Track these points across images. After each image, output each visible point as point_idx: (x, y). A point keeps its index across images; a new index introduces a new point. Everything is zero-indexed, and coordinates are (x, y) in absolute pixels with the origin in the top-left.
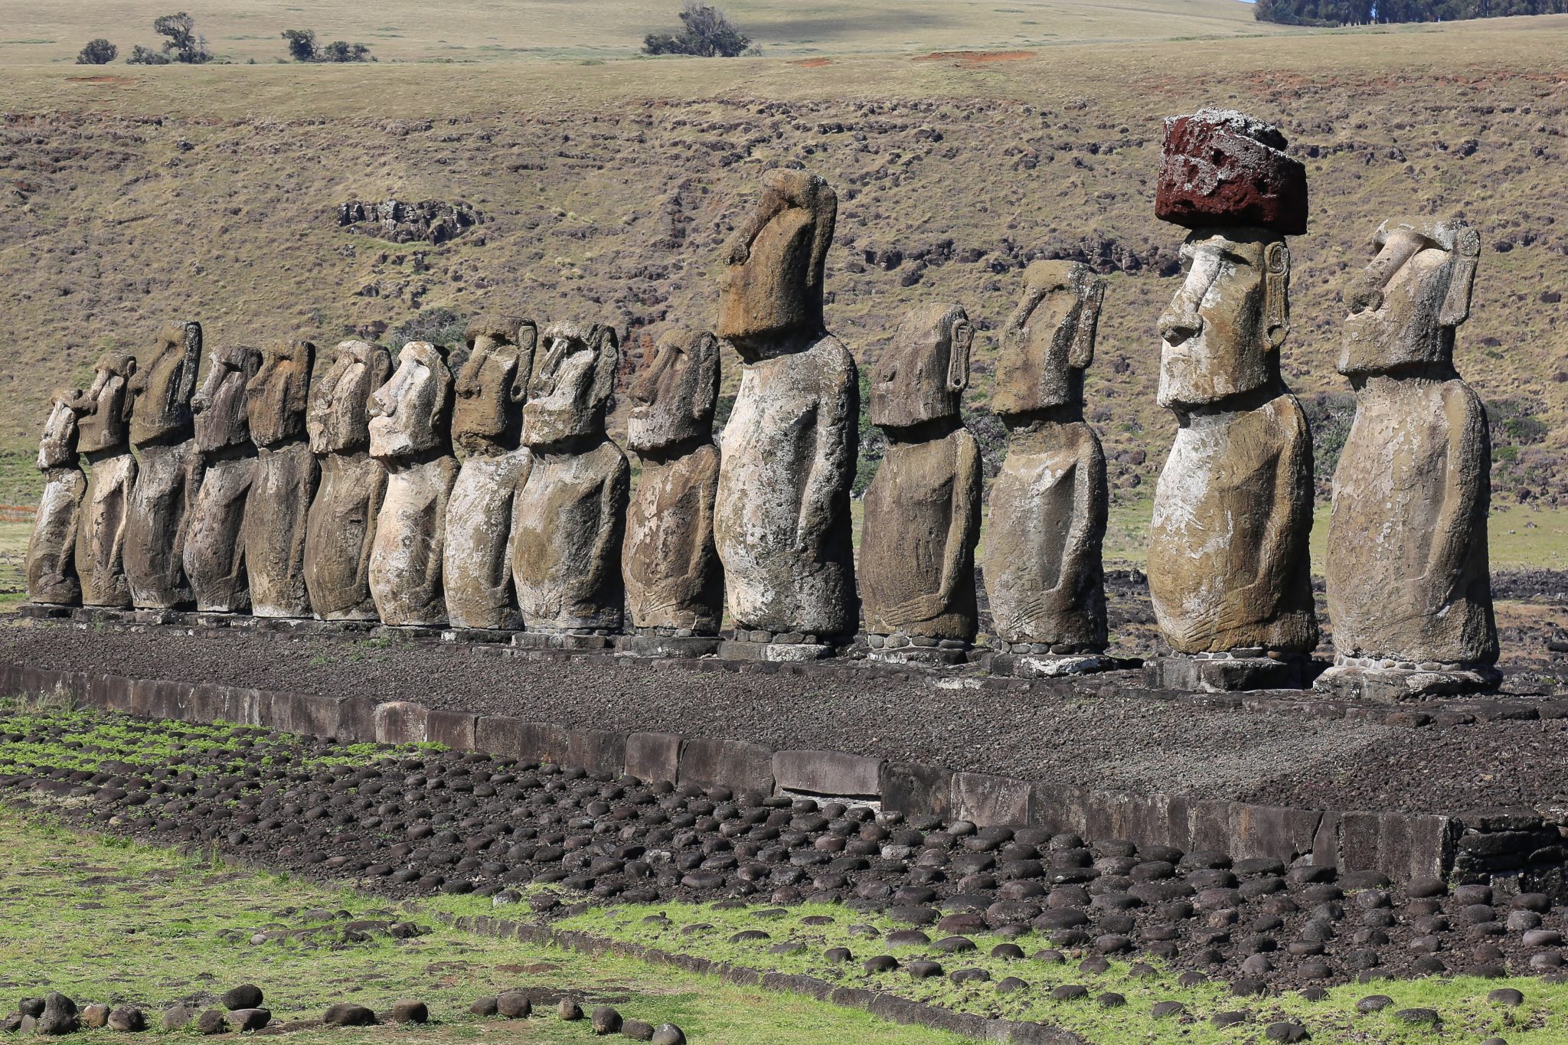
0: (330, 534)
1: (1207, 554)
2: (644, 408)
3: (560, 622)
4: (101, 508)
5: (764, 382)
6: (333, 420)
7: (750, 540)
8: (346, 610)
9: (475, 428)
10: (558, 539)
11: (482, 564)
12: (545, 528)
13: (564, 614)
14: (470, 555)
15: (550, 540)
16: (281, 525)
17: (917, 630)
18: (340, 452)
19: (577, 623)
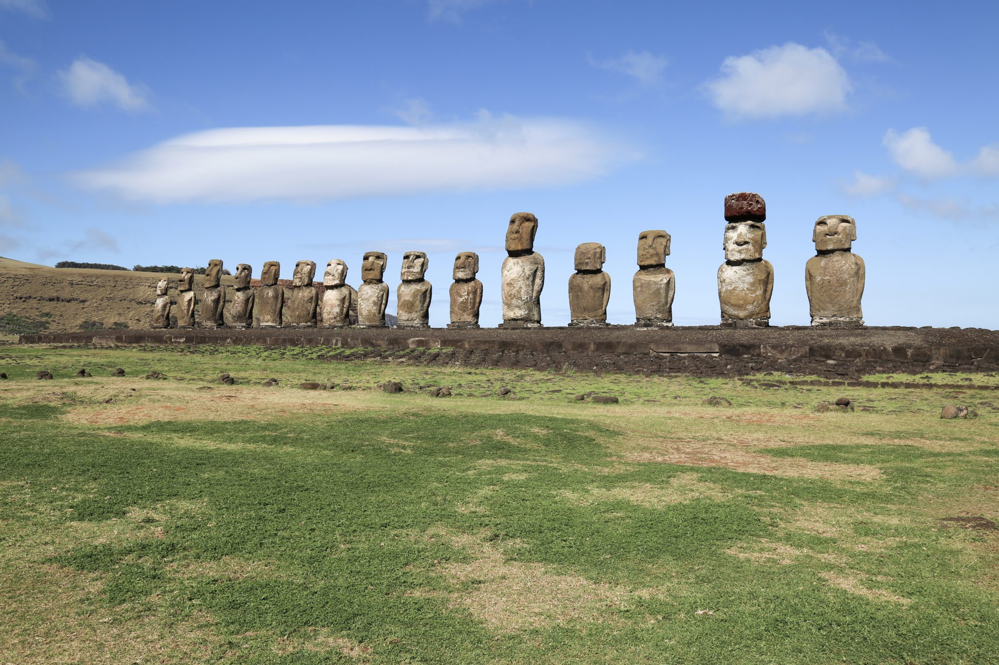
0: (303, 305)
1: (757, 295)
2: (463, 270)
3: (416, 322)
4: (187, 303)
5: (523, 262)
6: (303, 278)
7: (523, 299)
8: (307, 322)
9: (373, 277)
10: (418, 302)
11: (376, 310)
12: (413, 300)
13: (418, 320)
14: (372, 307)
15: (415, 302)
16: (274, 304)
17: (598, 318)
18: (304, 286)
19: (421, 322)
